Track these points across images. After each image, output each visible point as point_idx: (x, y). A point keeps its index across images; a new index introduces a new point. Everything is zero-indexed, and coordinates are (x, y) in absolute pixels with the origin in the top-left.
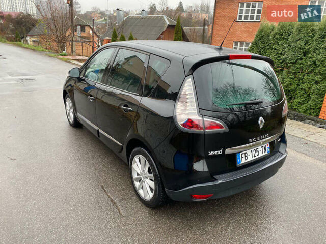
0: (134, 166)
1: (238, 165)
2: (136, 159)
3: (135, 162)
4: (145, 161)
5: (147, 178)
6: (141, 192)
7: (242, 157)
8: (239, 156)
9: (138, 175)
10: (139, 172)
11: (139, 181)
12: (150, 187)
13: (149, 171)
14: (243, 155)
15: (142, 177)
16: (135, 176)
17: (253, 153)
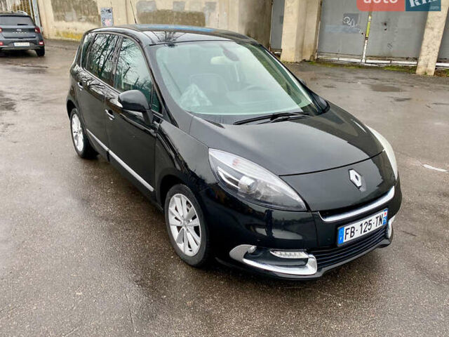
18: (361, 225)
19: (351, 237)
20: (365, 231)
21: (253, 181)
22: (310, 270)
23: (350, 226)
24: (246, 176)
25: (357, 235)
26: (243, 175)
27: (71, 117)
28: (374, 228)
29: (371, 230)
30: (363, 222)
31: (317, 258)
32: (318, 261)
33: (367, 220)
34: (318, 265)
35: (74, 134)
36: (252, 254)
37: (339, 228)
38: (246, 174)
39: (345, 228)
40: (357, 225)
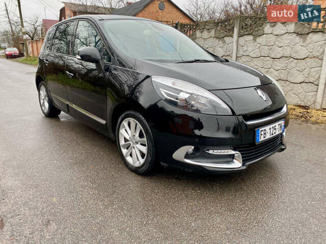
18: (270, 129)
19: (264, 137)
20: (272, 134)
21: (189, 95)
22: (237, 164)
23: (263, 129)
24: (184, 92)
25: (268, 136)
26: (181, 91)
27: (39, 89)
28: (277, 133)
29: (276, 134)
30: (271, 126)
31: (242, 154)
32: (243, 157)
33: (273, 125)
34: (243, 160)
35: (42, 102)
36: (191, 154)
37: (256, 129)
38: (183, 90)
39: (261, 130)
40: (267, 128)
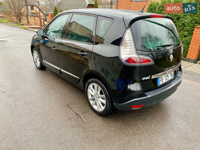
0: (89, 91)
1: (158, 85)
2: (91, 86)
3: (90, 88)
4: (98, 87)
5: (99, 98)
6: (95, 107)
7: (160, 81)
8: (159, 80)
9: (92, 96)
10: (93, 94)
11: (93, 100)
12: (102, 103)
13: (101, 93)
14: (161, 79)
15: (95, 97)
16: (90, 97)
17: (166, 77)
